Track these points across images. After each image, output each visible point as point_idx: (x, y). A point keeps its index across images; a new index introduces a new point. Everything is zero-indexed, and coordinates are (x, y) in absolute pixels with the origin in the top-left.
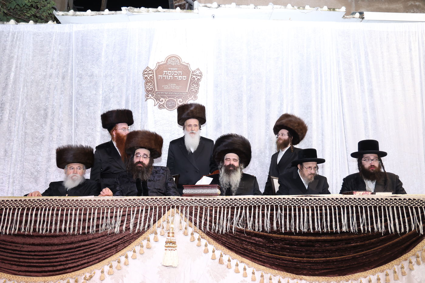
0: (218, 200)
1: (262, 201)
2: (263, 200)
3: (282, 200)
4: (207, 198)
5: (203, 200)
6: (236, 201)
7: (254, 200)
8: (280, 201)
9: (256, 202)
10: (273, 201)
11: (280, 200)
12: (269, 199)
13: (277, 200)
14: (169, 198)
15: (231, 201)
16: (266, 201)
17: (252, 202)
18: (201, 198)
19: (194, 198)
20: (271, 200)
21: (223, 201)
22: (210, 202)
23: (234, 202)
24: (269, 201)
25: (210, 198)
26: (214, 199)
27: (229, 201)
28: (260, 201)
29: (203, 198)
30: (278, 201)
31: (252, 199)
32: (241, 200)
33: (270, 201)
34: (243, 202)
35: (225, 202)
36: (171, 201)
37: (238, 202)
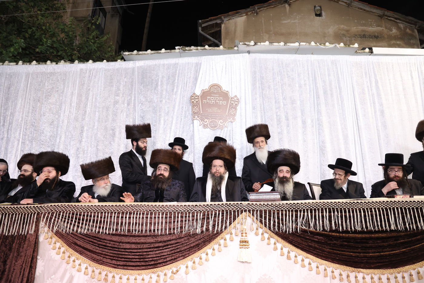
0: (283, 204)
1: (320, 205)
2: (321, 203)
3: (337, 204)
4: (274, 203)
5: (270, 204)
6: (298, 205)
7: (314, 204)
8: (335, 205)
9: (315, 205)
10: (330, 204)
11: (335, 203)
12: (326, 203)
13: (334, 203)
14: (241, 204)
15: (294, 205)
16: (324, 204)
17: (312, 205)
18: (269, 203)
19: (262, 203)
20: (328, 203)
21: (287, 205)
22: (276, 206)
23: (297, 206)
24: (326, 205)
25: (276, 203)
26: (279, 204)
27: (292, 205)
28: (319, 205)
29: (270, 203)
30: (334, 205)
31: (311, 203)
32: (302, 204)
33: (328, 205)
34: (304, 206)
35: (289, 206)
36: (243, 206)
37: (300, 206)
